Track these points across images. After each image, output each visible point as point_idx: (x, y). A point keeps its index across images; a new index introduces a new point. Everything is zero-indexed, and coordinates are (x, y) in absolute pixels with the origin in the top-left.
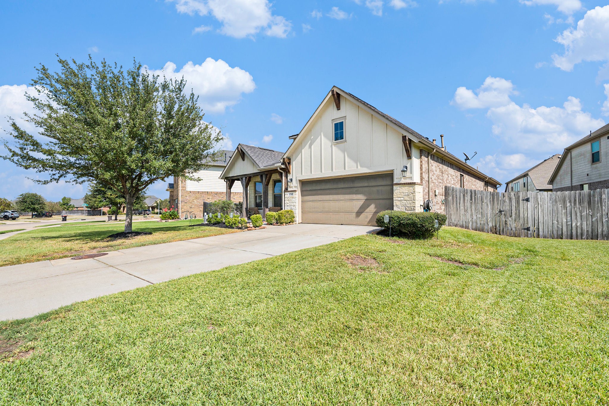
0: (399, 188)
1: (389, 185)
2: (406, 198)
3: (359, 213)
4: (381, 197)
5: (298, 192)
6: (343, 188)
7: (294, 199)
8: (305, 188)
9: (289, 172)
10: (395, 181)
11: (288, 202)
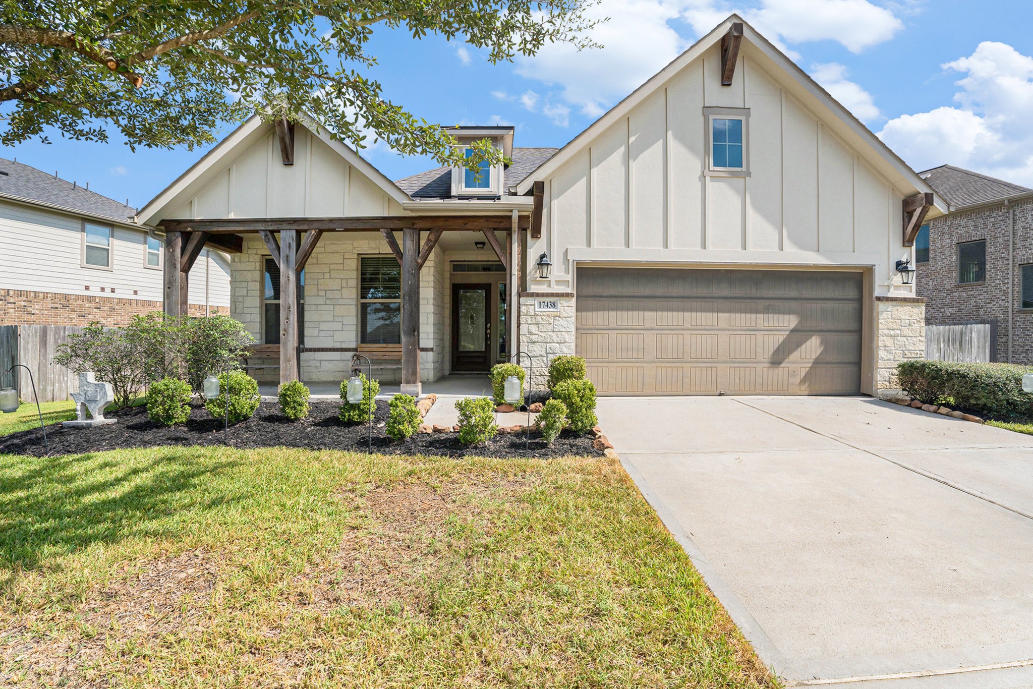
0: (890, 309)
1: (849, 300)
2: (906, 331)
4: (830, 326)
5: (574, 299)
6: (726, 298)
7: (561, 322)
8: (591, 290)
9: (536, 233)
10: (877, 292)
11: (534, 329)
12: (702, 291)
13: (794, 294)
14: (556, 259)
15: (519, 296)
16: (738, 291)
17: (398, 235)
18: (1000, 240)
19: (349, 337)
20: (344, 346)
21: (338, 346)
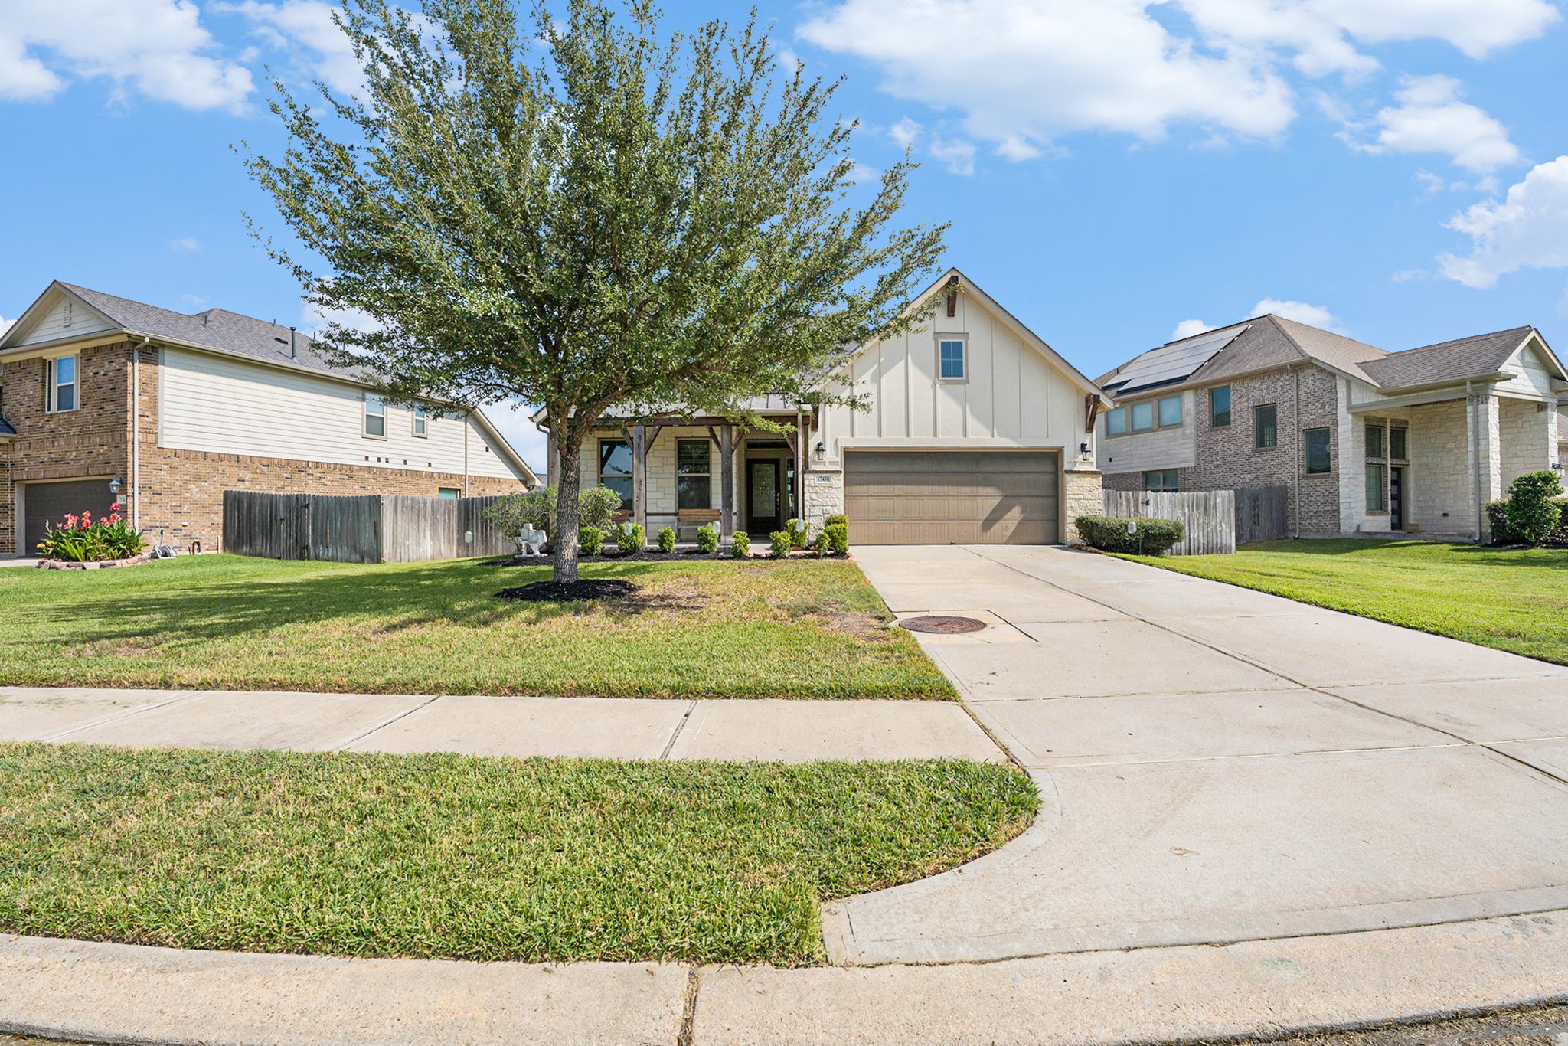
0: (1075, 479)
1: (1047, 472)
2: (1088, 496)
3: (989, 522)
4: (1034, 493)
5: (842, 475)
6: (954, 472)
7: (833, 491)
8: (852, 468)
9: (815, 427)
10: (1066, 467)
11: (814, 496)
12: (936, 468)
13: (1005, 469)
14: (829, 447)
15: (803, 472)
16: (963, 467)
17: (714, 428)
18: (1288, 404)
19: (671, 505)
20: (666, 511)
21: (661, 511)
